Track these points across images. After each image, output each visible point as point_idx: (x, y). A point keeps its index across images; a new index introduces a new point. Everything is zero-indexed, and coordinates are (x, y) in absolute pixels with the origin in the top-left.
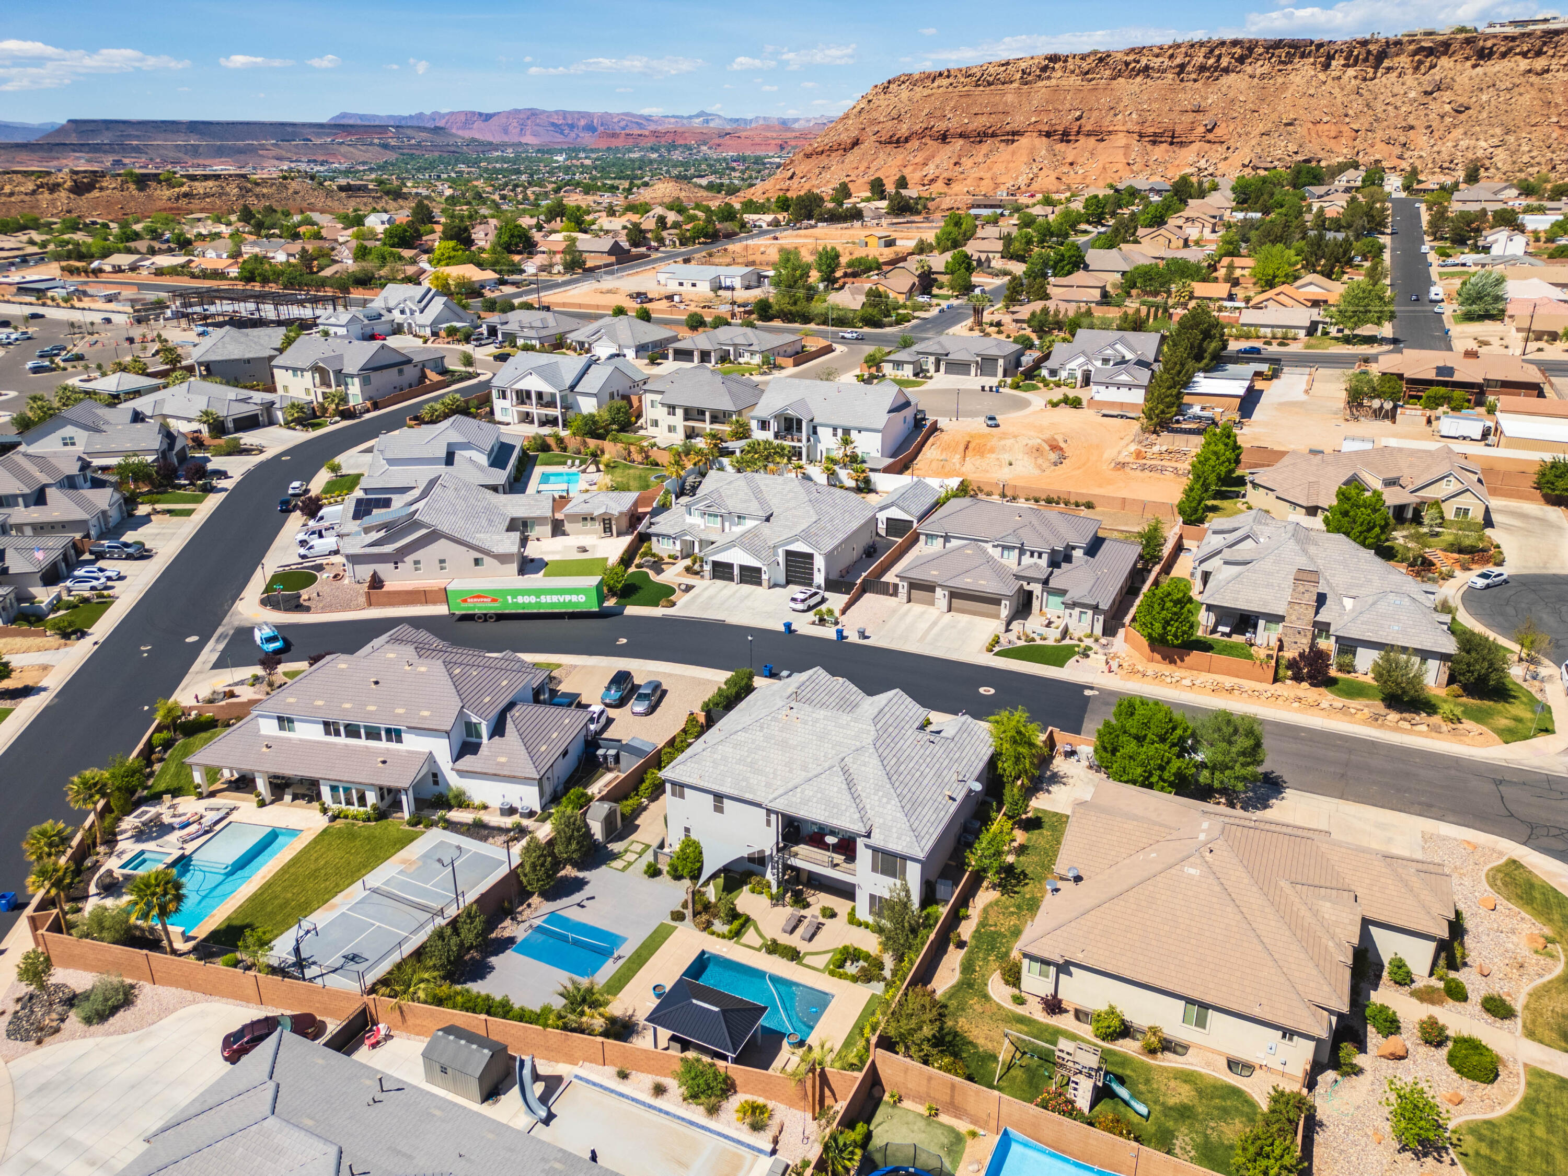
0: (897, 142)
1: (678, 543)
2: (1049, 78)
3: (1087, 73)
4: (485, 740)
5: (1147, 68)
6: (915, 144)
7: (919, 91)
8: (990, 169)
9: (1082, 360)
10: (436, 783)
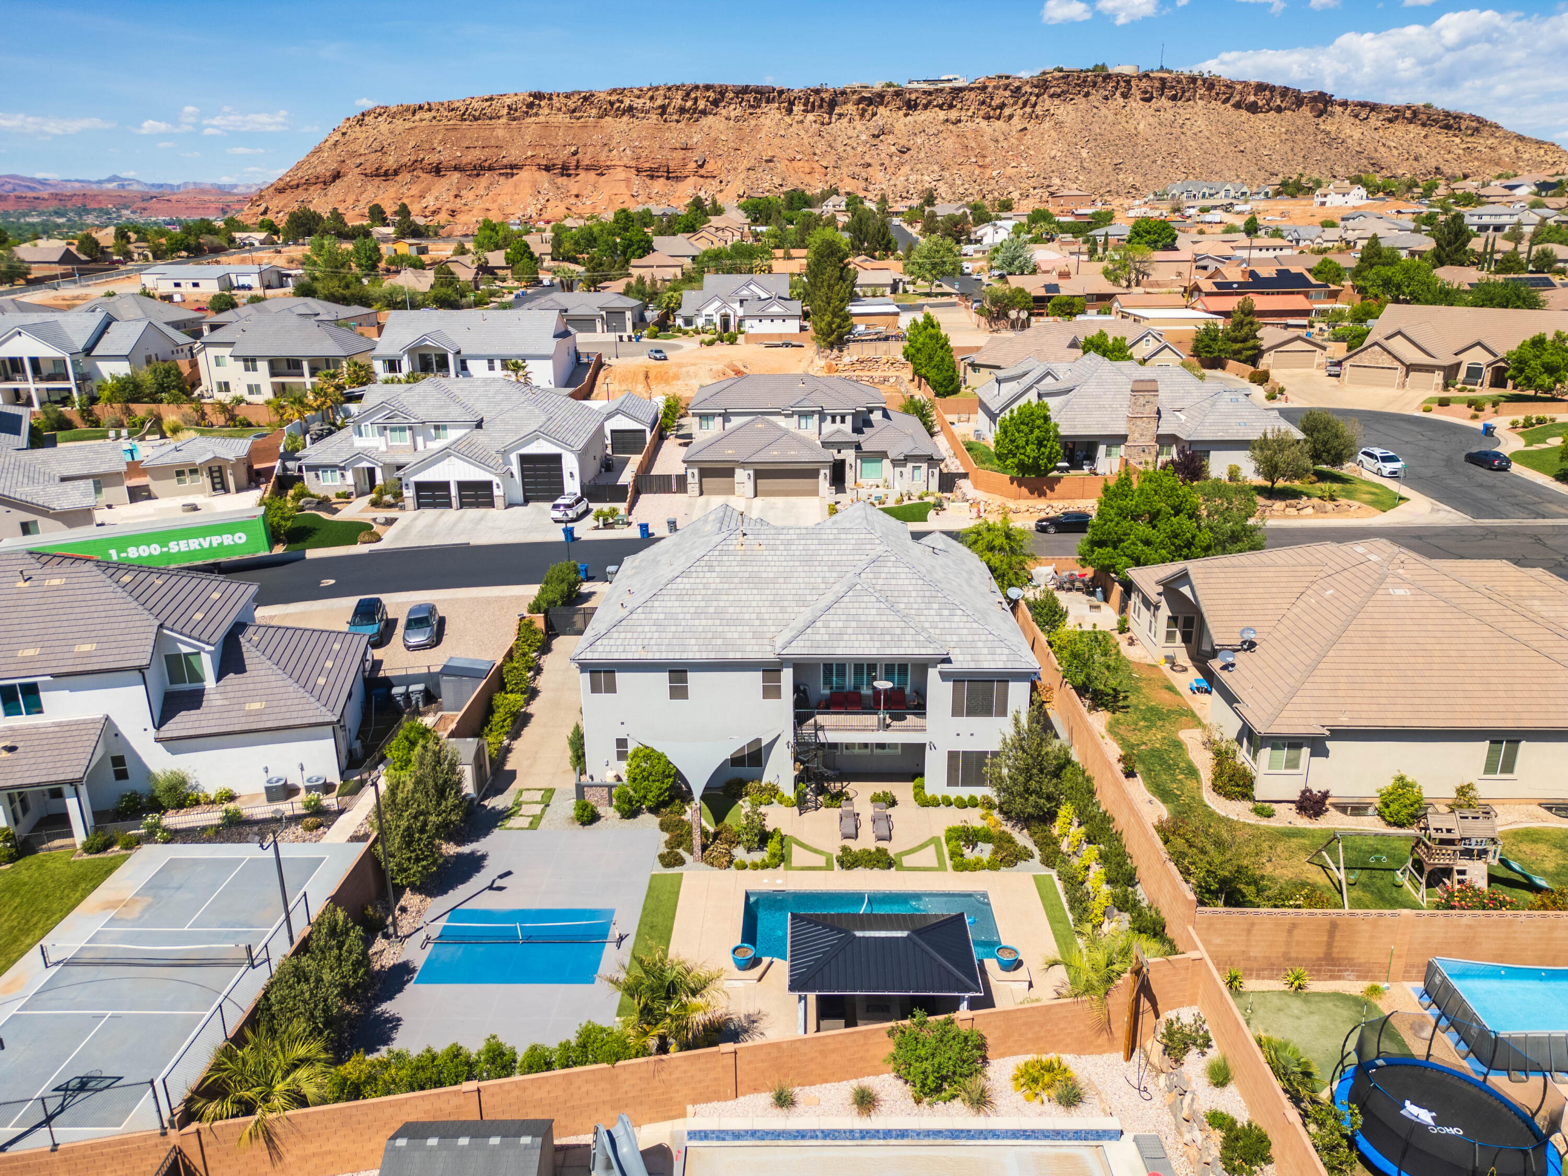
1: (349, 475)
2: (536, 115)
3: (574, 111)
4: (210, 682)
5: (631, 108)
6: (405, 177)
7: (399, 124)
10: (122, 775)
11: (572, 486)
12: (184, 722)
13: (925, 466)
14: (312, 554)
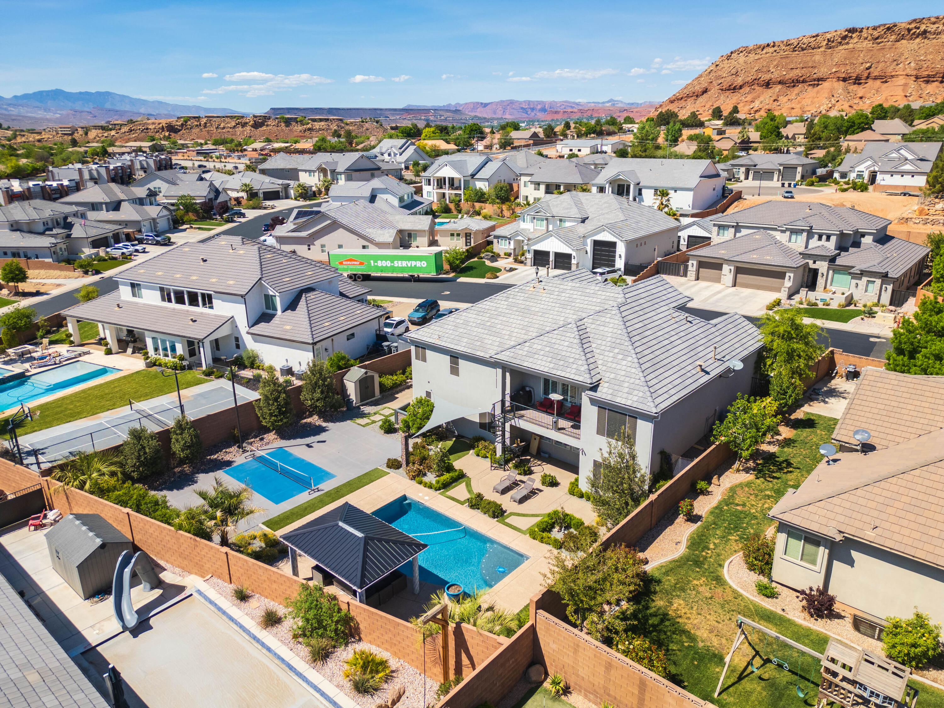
0: (733, 89)
1: (512, 242)
2: (848, 43)
3: (877, 38)
4: (279, 312)
5: (925, 32)
6: (747, 89)
7: (752, 56)
8: (799, 102)
9: (869, 163)
10: (238, 347)
11: (620, 264)
12: (262, 328)
13: (878, 282)
14: (462, 280)
